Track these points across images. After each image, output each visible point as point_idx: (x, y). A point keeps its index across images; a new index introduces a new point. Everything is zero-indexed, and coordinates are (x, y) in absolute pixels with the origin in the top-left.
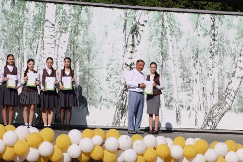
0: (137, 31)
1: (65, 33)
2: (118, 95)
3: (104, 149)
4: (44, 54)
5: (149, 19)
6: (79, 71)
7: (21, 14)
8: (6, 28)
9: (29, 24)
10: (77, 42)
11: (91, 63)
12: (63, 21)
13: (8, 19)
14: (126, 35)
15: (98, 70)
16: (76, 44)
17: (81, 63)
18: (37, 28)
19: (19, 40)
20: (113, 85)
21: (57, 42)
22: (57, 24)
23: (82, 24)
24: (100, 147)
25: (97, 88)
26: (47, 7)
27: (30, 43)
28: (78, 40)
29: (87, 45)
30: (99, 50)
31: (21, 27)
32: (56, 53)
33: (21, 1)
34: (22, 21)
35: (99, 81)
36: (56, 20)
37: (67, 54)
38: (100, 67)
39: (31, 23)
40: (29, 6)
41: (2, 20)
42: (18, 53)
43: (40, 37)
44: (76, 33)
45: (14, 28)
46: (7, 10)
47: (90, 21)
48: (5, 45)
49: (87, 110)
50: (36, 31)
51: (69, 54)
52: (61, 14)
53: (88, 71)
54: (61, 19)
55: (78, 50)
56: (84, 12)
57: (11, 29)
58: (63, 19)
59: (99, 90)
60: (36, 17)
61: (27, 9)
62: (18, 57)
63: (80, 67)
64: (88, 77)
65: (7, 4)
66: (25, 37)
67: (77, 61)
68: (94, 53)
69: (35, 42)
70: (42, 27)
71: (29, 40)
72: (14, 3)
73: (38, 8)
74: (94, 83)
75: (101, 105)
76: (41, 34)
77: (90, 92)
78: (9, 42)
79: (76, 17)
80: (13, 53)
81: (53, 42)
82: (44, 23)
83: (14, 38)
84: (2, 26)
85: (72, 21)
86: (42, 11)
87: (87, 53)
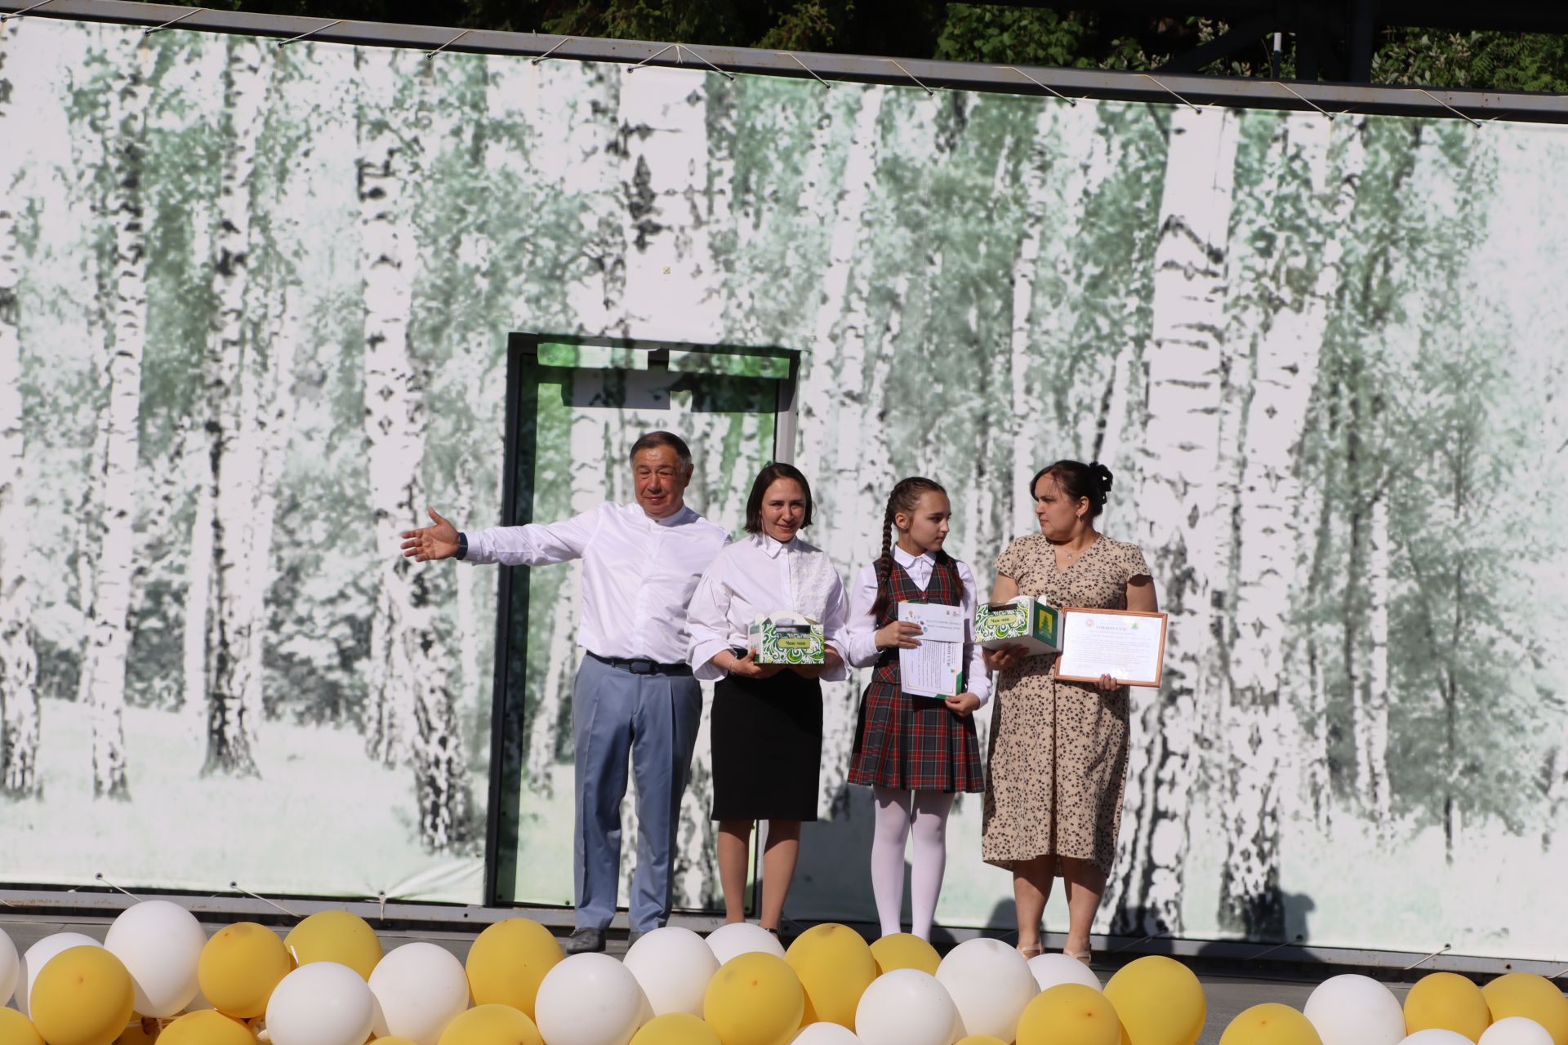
1: (1299, 308)
4: (1146, 453)
6: (1391, 575)
7: (1000, 185)
8: (900, 284)
9: (1056, 249)
10: (1376, 373)
11: (1475, 520)
12: (1281, 224)
13: (916, 224)
15: (1524, 566)
16: (1368, 382)
17: (1406, 515)
18: (1103, 276)
19: (982, 358)
21: (1239, 375)
22: (1240, 250)
23: (1415, 241)
25: (1522, 689)
26: (1179, 131)
27: (1058, 384)
28: (1385, 355)
29: (1448, 390)
30: (1539, 427)
31: (1000, 273)
32: (1230, 450)
33: (1003, 99)
34: (1004, 233)
35: (1536, 645)
36: (1237, 223)
37: (1306, 455)
38: (1544, 544)
39: (1068, 243)
40: (1059, 128)
41: (877, 228)
42: (975, 450)
43: (1126, 339)
44: (1370, 309)
45: (956, 283)
46: (911, 159)
47: (1476, 223)
48: (891, 394)
49: (1449, 845)
50: (1100, 300)
51: (1322, 455)
52: (1270, 176)
53: (1453, 572)
54: (1272, 215)
55: (1385, 426)
56: (1435, 162)
57: (934, 287)
58: (1287, 215)
59: (1534, 709)
60: (1100, 206)
61: (1041, 153)
62: (974, 473)
63: (1400, 546)
64: (1453, 611)
65: (915, 120)
66: (1027, 342)
67: (1376, 498)
68: (1501, 448)
69: (1091, 375)
70: (1140, 267)
71: (1048, 362)
72: (958, 110)
73: (1117, 141)
74: (1499, 657)
75: (1547, 814)
76: (1134, 319)
77: (1467, 723)
78: (918, 378)
79: (1375, 200)
80: (942, 448)
81: (1214, 371)
82: (1154, 244)
83: (952, 346)
84: (878, 267)
85: (1344, 228)
86: (1142, 164)
87: (1450, 446)
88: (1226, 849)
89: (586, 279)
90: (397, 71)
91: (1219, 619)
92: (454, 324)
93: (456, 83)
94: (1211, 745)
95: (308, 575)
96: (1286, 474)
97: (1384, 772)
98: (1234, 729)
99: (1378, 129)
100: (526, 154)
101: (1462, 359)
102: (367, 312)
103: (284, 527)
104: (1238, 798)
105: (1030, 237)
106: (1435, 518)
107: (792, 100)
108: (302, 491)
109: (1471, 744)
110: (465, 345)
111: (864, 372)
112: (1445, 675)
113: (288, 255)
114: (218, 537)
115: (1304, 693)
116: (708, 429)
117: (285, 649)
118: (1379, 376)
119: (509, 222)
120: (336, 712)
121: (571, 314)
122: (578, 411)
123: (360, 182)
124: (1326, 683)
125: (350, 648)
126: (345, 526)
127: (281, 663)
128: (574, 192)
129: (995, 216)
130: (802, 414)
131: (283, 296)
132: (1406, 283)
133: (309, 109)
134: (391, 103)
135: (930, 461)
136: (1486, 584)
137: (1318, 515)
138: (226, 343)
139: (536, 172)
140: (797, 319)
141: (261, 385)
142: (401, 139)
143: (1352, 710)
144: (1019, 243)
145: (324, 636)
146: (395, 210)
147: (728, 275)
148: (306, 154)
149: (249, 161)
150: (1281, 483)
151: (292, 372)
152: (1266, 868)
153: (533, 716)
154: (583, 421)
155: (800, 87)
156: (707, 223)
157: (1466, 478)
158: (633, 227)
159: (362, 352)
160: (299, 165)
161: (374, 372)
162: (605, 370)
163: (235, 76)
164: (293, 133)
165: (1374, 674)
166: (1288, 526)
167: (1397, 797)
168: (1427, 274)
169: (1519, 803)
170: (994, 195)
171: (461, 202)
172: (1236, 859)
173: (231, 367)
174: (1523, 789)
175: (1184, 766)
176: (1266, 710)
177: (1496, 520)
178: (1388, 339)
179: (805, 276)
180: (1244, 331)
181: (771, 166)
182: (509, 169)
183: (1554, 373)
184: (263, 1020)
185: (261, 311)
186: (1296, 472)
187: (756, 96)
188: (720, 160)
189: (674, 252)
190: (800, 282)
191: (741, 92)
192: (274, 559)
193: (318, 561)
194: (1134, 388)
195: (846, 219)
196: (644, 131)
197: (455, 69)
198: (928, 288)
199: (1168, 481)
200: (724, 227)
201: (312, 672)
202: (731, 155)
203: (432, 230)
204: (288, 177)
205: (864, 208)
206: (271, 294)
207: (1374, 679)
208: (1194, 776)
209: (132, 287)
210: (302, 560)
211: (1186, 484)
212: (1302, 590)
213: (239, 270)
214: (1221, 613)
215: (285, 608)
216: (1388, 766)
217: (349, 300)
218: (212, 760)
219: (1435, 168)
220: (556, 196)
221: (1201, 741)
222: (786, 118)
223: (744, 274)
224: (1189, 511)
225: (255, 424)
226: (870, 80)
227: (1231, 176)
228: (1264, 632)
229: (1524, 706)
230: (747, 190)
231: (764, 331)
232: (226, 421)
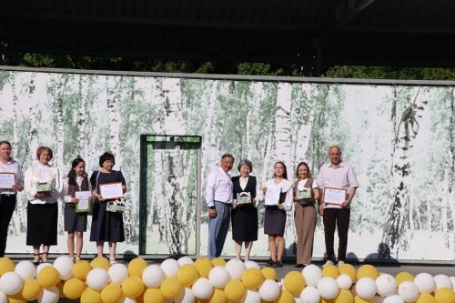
0: (412, 118)
1: (306, 124)
2: (386, 213)
3: (354, 294)
4: (275, 155)
5: (432, 99)
7: (243, 100)
8: (222, 122)
9: (255, 113)
10: (323, 137)
12: (301, 107)
13: (226, 109)
14: (395, 124)
16: (321, 139)
18: (265, 119)
19: (240, 136)
20: (378, 198)
21: (294, 138)
22: (293, 112)
23: (329, 110)
24: (349, 292)
25: (355, 202)
26: (279, 88)
27: (256, 141)
29: (337, 140)
30: (356, 148)
31: (243, 118)
32: (293, 154)
33: (242, 82)
36: (292, 107)
37: (308, 155)
39: (257, 112)
40: (254, 88)
41: (217, 110)
42: (239, 156)
43: (270, 132)
44: (320, 124)
45: (234, 121)
46: (224, 95)
47: (341, 106)
48: (221, 144)
51: (312, 154)
52: (299, 97)
54: (299, 105)
55: (324, 148)
56: (332, 93)
58: (302, 105)
60: (264, 104)
61: (251, 93)
65: (224, 87)
66: (250, 133)
69: (263, 139)
70: (273, 116)
71: (254, 137)
72: (233, 85)
73: (267, 90)
75: (361, 228)
76: (272, 127)
78: (227, 141)
79: (320, 101)
81: (289, 138)
82: (275, 112)
83: (234, 134)
84: (218, 118)
85: (314, 107)
86: (272, 95)
89: (156, 123)
90: (115, 81)
92: (129, 133)
93: (128, 83)
96: (304, 159)
99: (320, 87)
100: (143, 97)
101: (340, 134)
102: (111, 131)
105: (249, 111)
107: (198, 84)
110: (131, 137)
111: (215, 140)
113: (94, 120)
116: (183, 153)
119: (140, 111)
121: (154, 130)
122: (155, 150)
123: (108, 104)
128: (153, 104)
129: (242, 107)
130: (203, 149)
131: (93, 128)
132: (327, 118)
133: (97, 89)
134: (114, 87)
138: (81, 139)
139: (145, 101)
140: (201, 129)
141: (89, 147)
142: (117, 95)
144: (247, 112)
146: (116, 109)
147: (186, 121)
148: (97, 98)
149: (85, 100)
151: (95, 144)
153: (148, 215)
154: (157, 152)
155: (200, 81)
156: (182, 110)
158: (166, 111)
159: (110, 139)
160: (95, 101)
161: (112, 143)
162: (161, 141)
163: (82, 83)
164: (94, 94)
168: (332, 116)
169: (355, 226)
170: (241, 102)
173: (82, 144)
174: (355, 223)
178: (324, 130)
179: (202, 120)
180: (295, 129)
181: (194, 98)
182: (140, 100)
185: (88, 132)
186: (307, 158)
187: (191, 83)
188: (184, 97)
189: (175, 116)
191: (188, 82)
194: (272, 142)
195: (211, 108)
196: (168, 91)
197: (128, 80)
198: (228, 122)
200: (185, 111)
202: (186, 96)
203: (124, 113)
204: (93, 103)
205: (214, 106)
206: (90, 128)
209: (61, 128)
213: (83, 123)
217: (107, 129)
222: (197, 87)
223: (190, 120)
225: (88, 155)
226: (215, 79)
230: (190, 103)
231: (194, 132)
232: (82, 155)
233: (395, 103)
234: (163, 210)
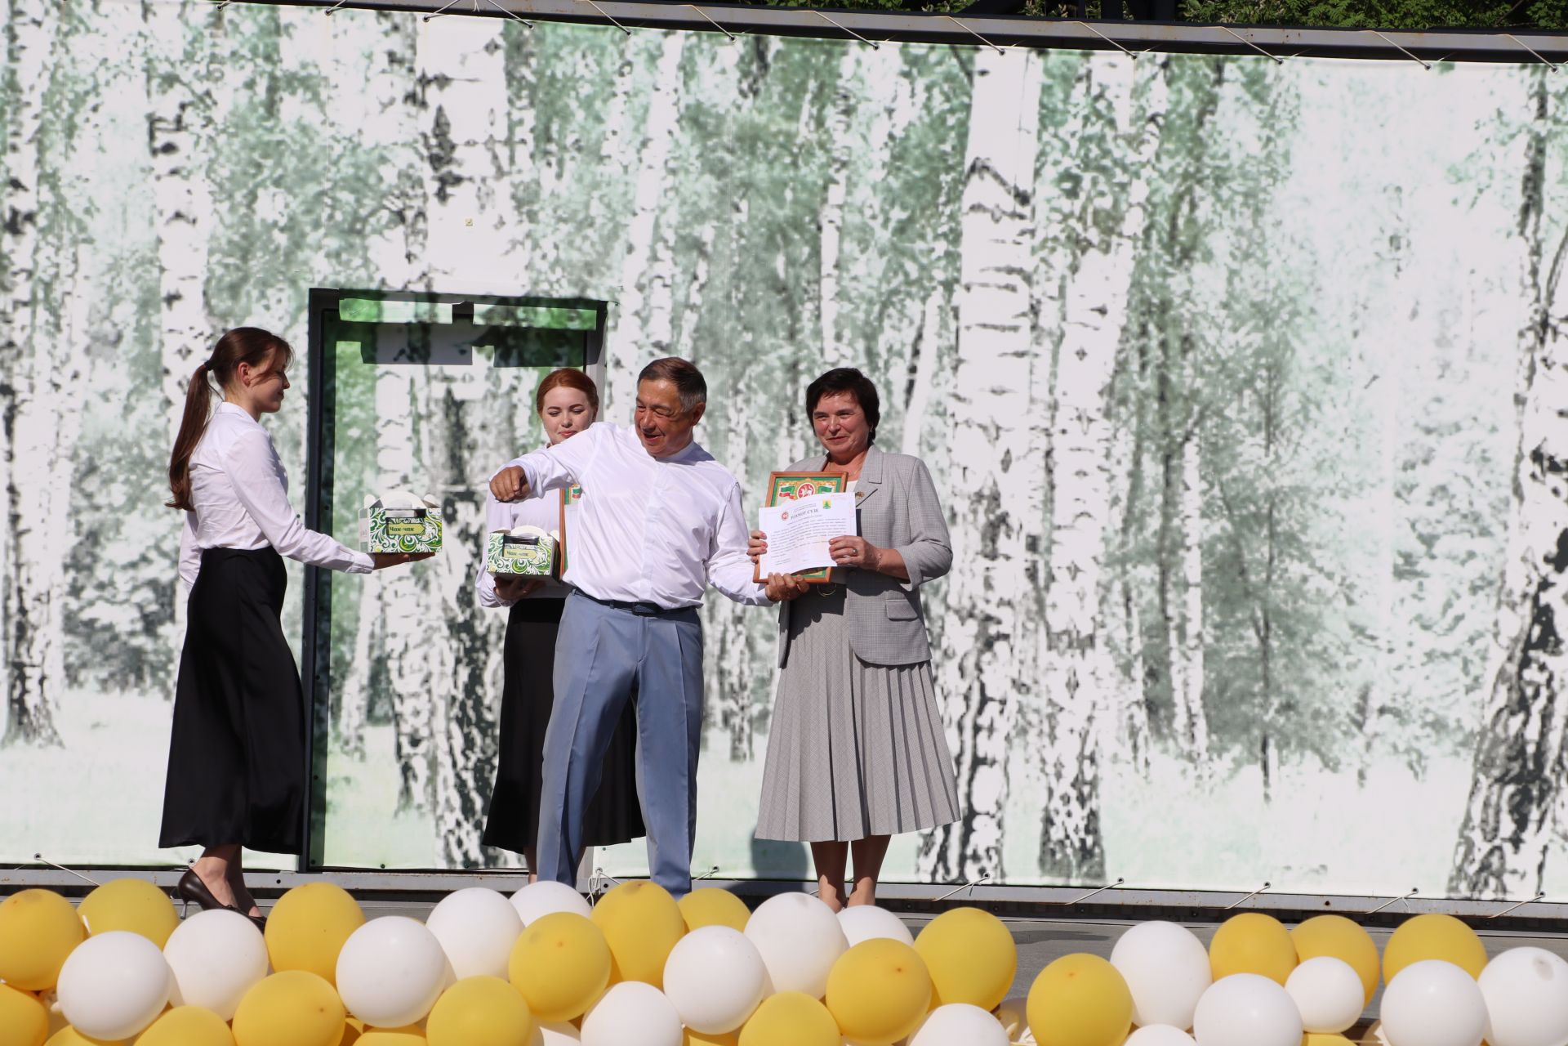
1: (1106, 250)
2: (1490, 677)
4: (958, 398)
6: (1204, 515)
7: (804, 131)
8: (706, 232)
9: (863, 194)
10: (1184, 312)
11: (1285, 458)
12: (1087, 165)
13: (721, 171)
14: (1536, 251)
15: (1334, 503)
17: (1217, 454)
18: (911, 220)
19: (790, 305)
20: (1448, 605)
21: (1049, 317)
22: (1046, 191)
23: (1220, 180)
25: (1335, 626)
26: (983, 73)
27: (868, 330)
28: (1193, 295)
29: (1256, 329)
30: (1346, 363)
31: (807, 219)
32: (1042, 392)
33: (804, 43)
34: (810, 179)
35: (1348, 582)
36: (1043, 165)
37: (1117, 396)
38: (1354, 480)
39: (874, 188)
40: (862, 72)
41: (681, 176)
42: (786, 398)
43: (934, 284)
44: (1177, 249)
45: (763, 230)
46: (715, 106)
47: (1280, 160)
48: (699, 343)
49: (1266, 783)
50: (908, 245)
51: (1133, 396)
52: (1075, 116)
53: (1265, 511)
54: (1077, 155)
55: (1195, 366)
56: (1238, 99)
57: (741, 235)
58: (1092, 155)
59: (1347, 646)
60: (905, 149)
61: (845, 97)
62: (786, 422)
63: (1212, 485)
64: (1265, 550)
65: (717, 66)
66: (836, 289)
67: (1187, 439)
68: (1309, 385)
69: (900, 320)
70: (948, 211)
71: (857, 308)
72: (761, 56)
73: (921, 83)
74: (1312, 594)
75: (1362, 749)
76: (943, 263)
77: (1282, 661)
78: (727, 327)
79: (1179, 139)
80: (753, 398)
81: (1024, 314)
82: (960, 187)
83: (760, 293)
84: (684, 216)
85: (1149, 167)
86: (947, 106)
87: (1259, 384)
88: (1045, 794)
89: (387, 233)
90: (186, 23)
91: (1034, 563)
92: (252, 281)
93: (248, 34)
94: (1028, 690)
95: (108, 539)
96: (1098, 416)
97: (1201, 712)
98: (1052, 673)
99: (1181, 67)
100: (322, 106)
101: (1269, 297)
102: (162, 270)
103: (82, 491)
104: (1057, 743)
105: (836, 182)
106: (1246, 457)
107: (592, 47)
108: (100, 454)
109: (1286, 682)
110: (264, 302)
111: (672, 321)
112: (1259, 614)
113: (78, 213)
114: (14, 502)
115: (1120, 635)
116: (515, 383)
117: (86, 615)
118: (1187, 315)
119: (307, 176)
120: (140, 678)
121: (372, 268)
122: (382, 368)
123: (152, 137)
124: (1141, 625)
125: (153, 613)
126: (145, 489)
127: (82, 629)
128: (372, 145)
129: (800, 162)
130: (610, 365)
131: (75, 255)
132: (1212, 221)
133: (96, 63)
134: (181, 56)
135: (741, 410)
136: (1298, 522)
137: (1130, 457)
138: (17, 304)
139: (332, 125)
140: (603, 269)
141: (54, 347)
142: (193, 92)
143: (1167, 652)
144: (825, 188)
145: (126, 601)
146: (189, 165)
147: (532, 226)
148: (95, 109)
149: (36, 117)
150: (1093, 425)
151: (86, 332)
152: (1086, 811)
153: (343, 677)
154: (387, 377)
155: (600, 34)
156: (510, 173)
157: (1276, 416)
158: (434, 178)
159: (158, 311)
160: (87, 120)
161: (171, 331)
162: (408, 324)
163: (18, 30)
164: (80, 88)
165: (1189, 615)
166: (1101, 468)
167: (1214, 737)
168: (1233, 212)
169: (1334, 740)
170: (799, 140)
171: (256, 156)
172: (1056, 803)
173: (23, 328)
174: (1338, 726)
175: (1002, 712)
176: (1083, 654)
177: (1306, 458)
178: (1195, 278)
179: (610, 225)
180: (1052, 273)
181: (572, 114)
182: (305, 121)
183: (1359, 309)
184: (54, 992)
185: (52, 271)
186: (1108, 414)
187: (555, 45)
188: (521, 109)
189: (476, 203)
190: (605, 232)
191: (540, 40)
192: (72, 524)
193: (118, 525)
194: (944, 332)
195: (650, 167)
196: (443, 81)
197: (246, 20)
198: (735, 236)
199: (980, 426)
200: (526, 177)
201: (115, 638)
202: (532, 104)
203: (227, 185)
204: (77, 132)
205: (669, 156)
206: (62, 253)
207: (1189, 620)
208: (1013, 721)
210: (102, 524)
211: (998, 428)
212: (1116, 532)
213: (28, 228)
214: (1036, 557)
215: (85, 573)
216: (1204, 706)
217: (143, 257)
218: (13, 730)
219: (1238, 105)
220: (354, 149)
221: (1019, 686)
222: (587, 66)
223: (548, 225)
224: (1001, 456)
225: (49, 386)
226: (671, 25)
227: (1037, 117)
228: (1079, 575)
229: (1337, 643)
230: (549, 139)
231: (570, 282)
232: (19, 384)
233: (1539, 146)
234: (414, 658)
